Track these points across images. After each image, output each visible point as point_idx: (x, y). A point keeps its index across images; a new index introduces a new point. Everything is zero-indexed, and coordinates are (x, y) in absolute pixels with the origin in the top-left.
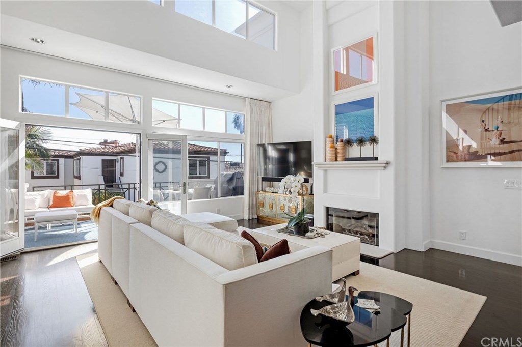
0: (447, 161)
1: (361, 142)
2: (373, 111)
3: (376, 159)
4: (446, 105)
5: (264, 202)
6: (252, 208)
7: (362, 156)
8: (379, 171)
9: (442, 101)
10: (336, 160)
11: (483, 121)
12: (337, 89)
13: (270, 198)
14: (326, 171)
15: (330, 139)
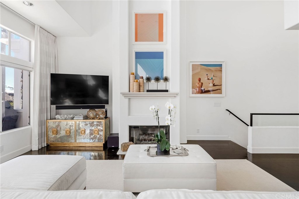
0: (192, 93)
1: (157, 79)
2: (163, 60)
3: (167, 91)
4: (192, 64)
5: (59, 129)
6: (41, 137)
7: (158, 89)
8: (170, 99)
9: (191, 62)
10: (139, 92)
11: (207, 75)
12: (136, 40)
13: (67, 125)
14: (129, 99)
15: (133, 76)
